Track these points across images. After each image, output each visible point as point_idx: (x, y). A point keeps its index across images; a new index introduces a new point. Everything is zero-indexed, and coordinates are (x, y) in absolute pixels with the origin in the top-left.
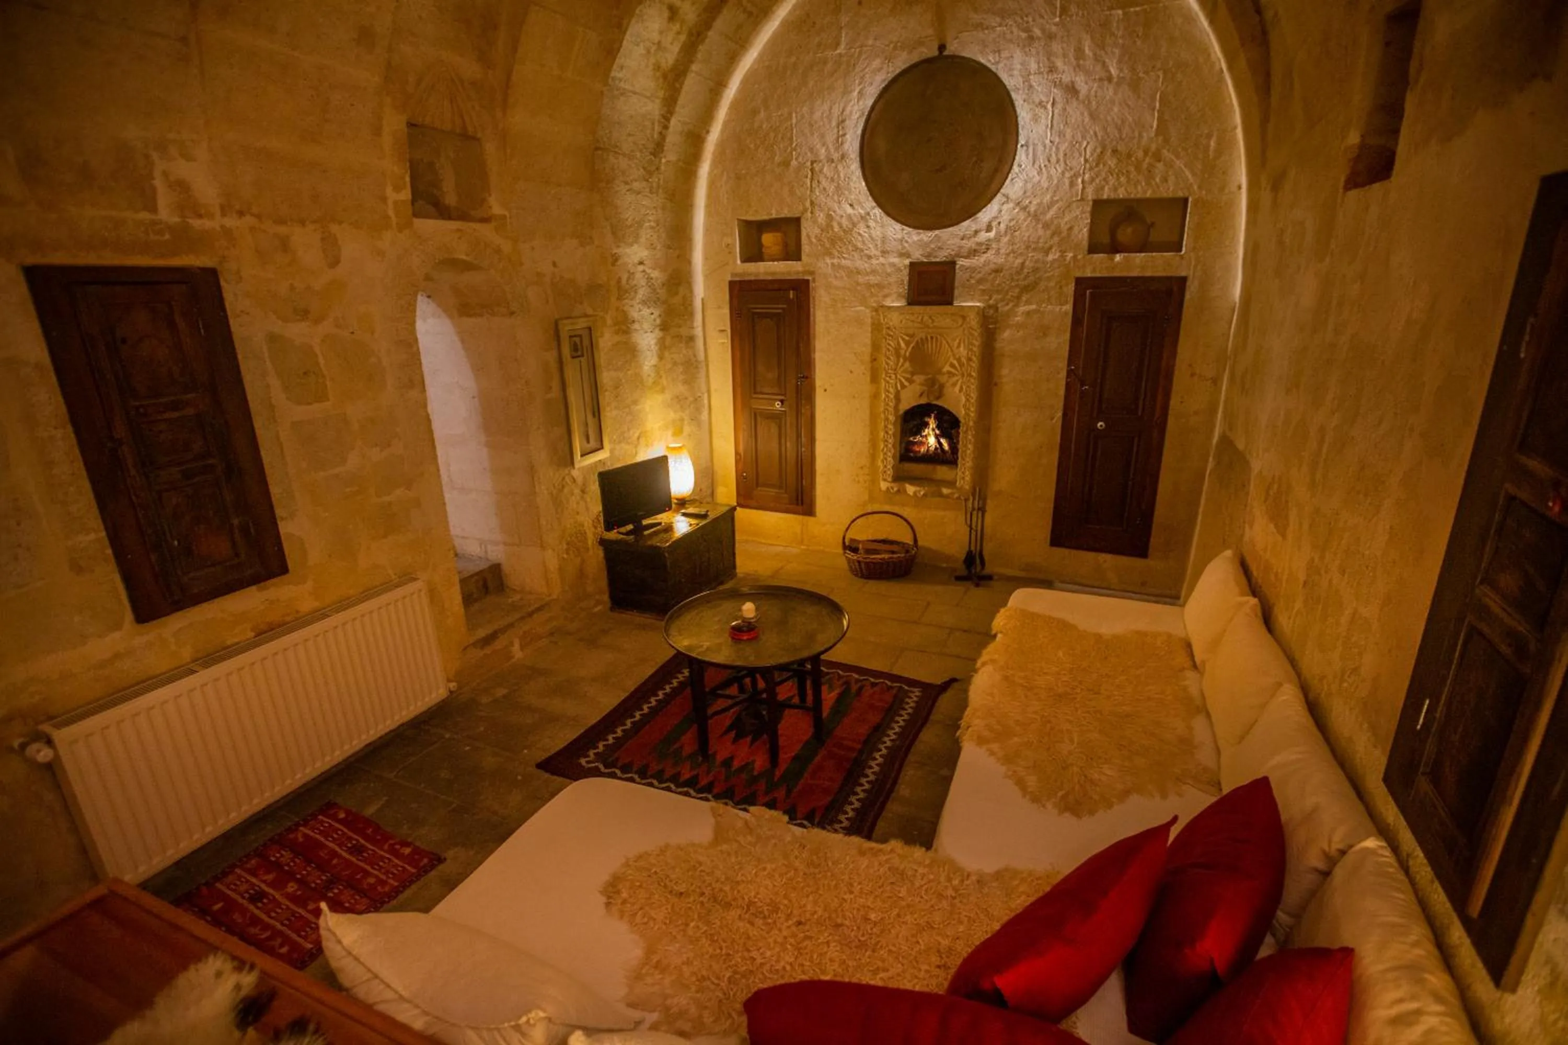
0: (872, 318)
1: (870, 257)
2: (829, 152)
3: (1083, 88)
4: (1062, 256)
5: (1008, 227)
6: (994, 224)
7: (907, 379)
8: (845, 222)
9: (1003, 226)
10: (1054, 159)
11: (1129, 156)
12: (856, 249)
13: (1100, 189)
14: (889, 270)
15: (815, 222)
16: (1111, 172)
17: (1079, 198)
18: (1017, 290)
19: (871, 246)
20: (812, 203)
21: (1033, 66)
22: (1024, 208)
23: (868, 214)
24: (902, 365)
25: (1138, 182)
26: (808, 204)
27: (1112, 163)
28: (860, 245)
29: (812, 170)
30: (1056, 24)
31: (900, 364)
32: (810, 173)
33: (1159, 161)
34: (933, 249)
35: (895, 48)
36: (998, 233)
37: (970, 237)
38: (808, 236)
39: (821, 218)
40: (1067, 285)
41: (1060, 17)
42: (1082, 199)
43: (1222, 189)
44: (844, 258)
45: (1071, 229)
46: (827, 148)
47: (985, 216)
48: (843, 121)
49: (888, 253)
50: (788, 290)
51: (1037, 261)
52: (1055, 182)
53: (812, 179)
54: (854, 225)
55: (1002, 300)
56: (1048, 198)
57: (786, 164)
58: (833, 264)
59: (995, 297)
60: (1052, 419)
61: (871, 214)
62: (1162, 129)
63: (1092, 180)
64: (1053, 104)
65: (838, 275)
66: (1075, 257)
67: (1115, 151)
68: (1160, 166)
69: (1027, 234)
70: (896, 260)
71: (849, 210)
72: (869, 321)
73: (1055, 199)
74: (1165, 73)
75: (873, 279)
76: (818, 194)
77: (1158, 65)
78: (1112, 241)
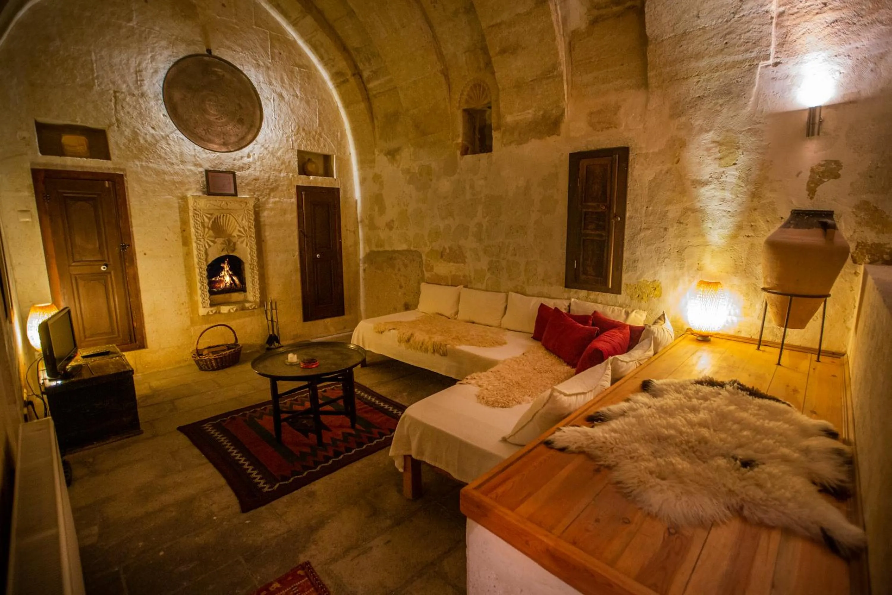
0: (179, 203)
1: (173, 164)
2: (130, 88)
3: (287, 98)
4: (287, 175)
5: (259, 157)
6: (251, 154)
7: (212, 241)
8: (149, 138)
9: (256, 156)
10: (277, 126)
11: (310, 133)
12: (161, 157)
13: (299, 145)
14: (188, 173)
15: (122, 133)
16: (303, 138)
17: (291, 148)
18: (268, 190)
19: (172, 156)
20: (117, 120)
21: (262, 79)
22: (266, 149)
23: (168, 136)
24: (207, 233)
25: (314, 146)
26: (114, 120)
27: (303, 134)
28: (163, 155)
29: (115, 97)
30: (270, 63)
31: (206, 232)
32: (113, 99)
33: (321, 137)
34: (217, 164)
35: (176, 39)
36: (254, 159)
37: (239, 160)
38: (116, 143)
39: (128, 132)
40: (292, 189)
41: (272, 60)
42: (293, 149)
43: (344, 154)
44: (151, 162)
45: (290, 162)
46: (128, 86)
47: (246, 150)
48: (141, 71)
49: (186, 162)
50: (103, 180)
51: (276, 176)
52: (280, 138)
53: (116, 104)
54: (157, 141)
55: (261, 195)
56: (277, 145)
57: (89, 86)
58: (142, 166)
59: (257, 193)
60: (294, 256)
61: (170, 136)
62: (320, 124)
63: (296, 141)
64: (274, 100)
65: (146, 173)
66: (293, 176)
67: (304, 129)
68: (322, 139)
69: (269, 162)
70: (193, 168)
71: (152, 131)
72: (177, 205)
73: (281, 146)
74: (319, 100)
75: (176, 178)
76: (123, 115)
77: (315, 97)
78: (303, 170)
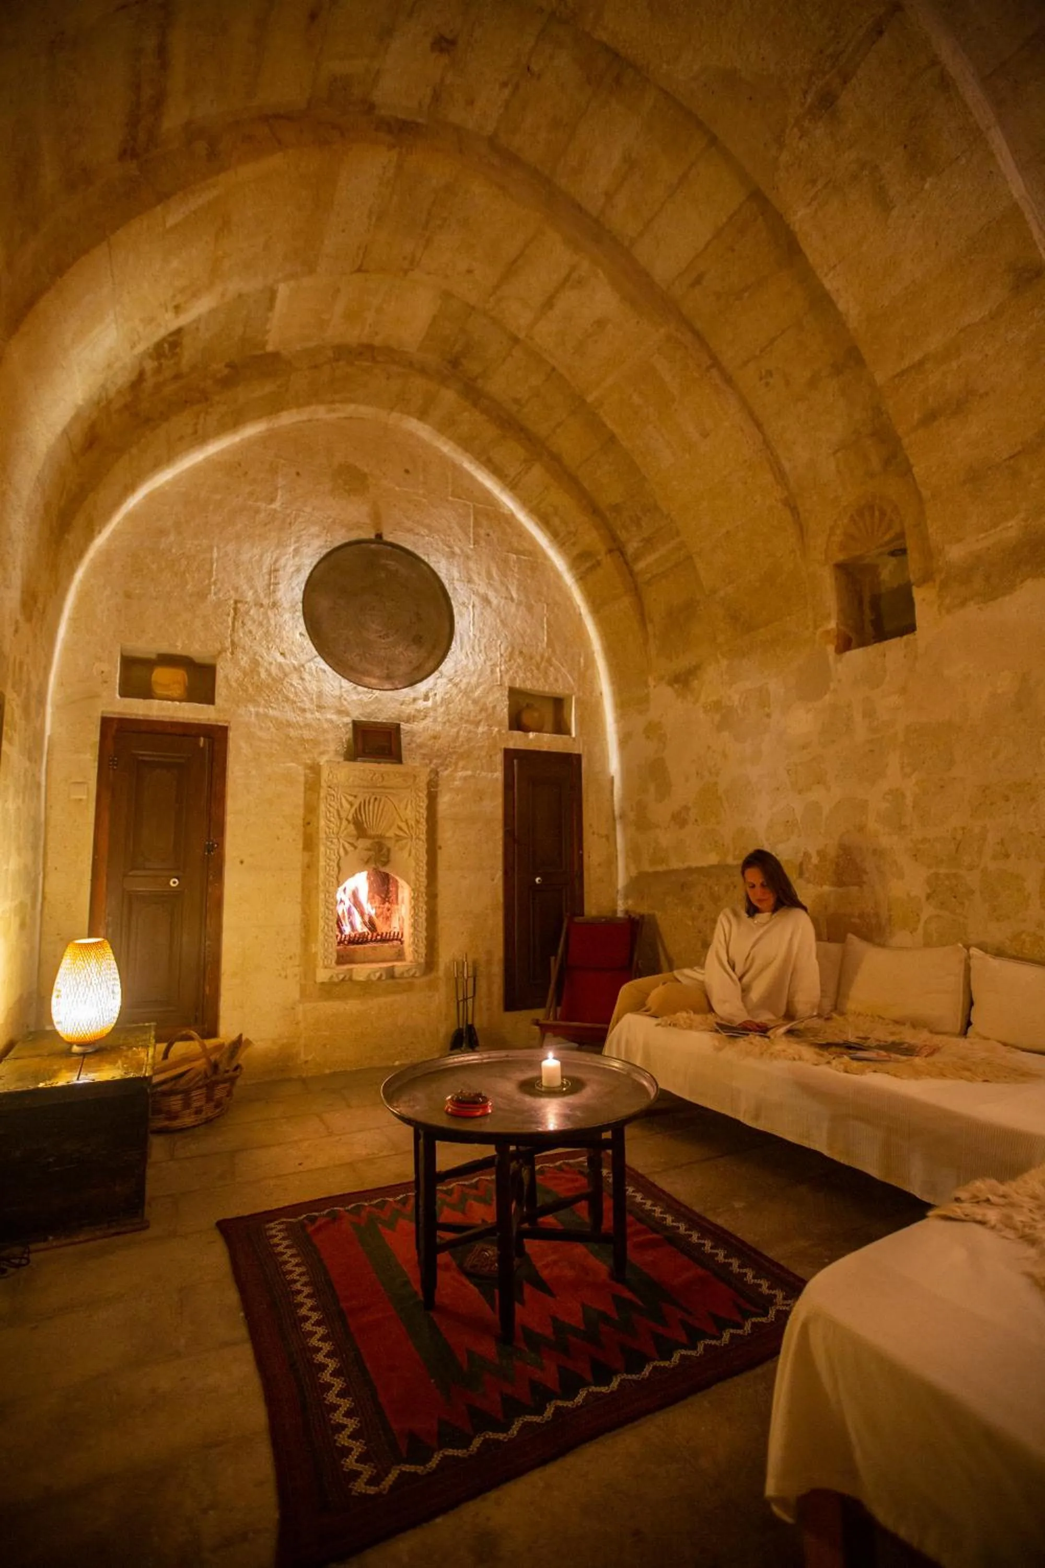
0: (305, 775)
1: (304, 710)
2: (258, 596)
3: (495, 602)
4: (489, 729)
5: (443, 699)
6: (431, 694)
7: (352, 844)
8: (274, 670)
9: (438, 698)
10: (477, 649)
11: (531, 658)
12: (287, 699)
13: (513, 679)
14: (326, 726)
15: (236, 663)
16: (519, 666)
17: (499, 683)
18: (454, 757)
19: (305, 699)
20: (233, 643)
21: (456, 575)
22: (456, 685)
23: (303, 666)
24: (346, 829)
25: (538, 680)
26: (228, 643)
27: (520, 660)
28: (292, 696)
29: (235, 609)
30: (471, 550)
31: (343, 828)
32: (232, 611)
33: (551, 665)
34: (373, 710)
35: (334, 522)
36: (435, 702)
37: (409, 704)
38: (226, 677)
39: (244, 661)
40: (496, 754)
41: (474, 544)
42: (501, 685)
43: (591, 693)
44: (272, 708)
45: (494, 707)
46: (256, 591)
47: (422, 687)
48: (276, 570)
49: (325, 708)
50: (197, 736)
51: (470, 732)
52: (480, 667)
53: (234, 619)
54: (286, 675)
55: (442, 764)
56: (474, 680)
57: (202, 595)
58: (257, 714)
59: (435, 761)
60: (493, 880)
61: (306, 666)
62: (550, 644)
63: (507, 671)
64: (473, 606)
65: (263, 725)
66: (499, 731)
67: (521, 653)
68: (552, 669)
69: (460, 707)
70: (334, 717)
71: (280, 659)
72: (302, 779)
73: (481, 680)
74: (548, 605)
75: (307, 734)
76: (242, 635)
77: (543, 599)
78: (517, 723)
